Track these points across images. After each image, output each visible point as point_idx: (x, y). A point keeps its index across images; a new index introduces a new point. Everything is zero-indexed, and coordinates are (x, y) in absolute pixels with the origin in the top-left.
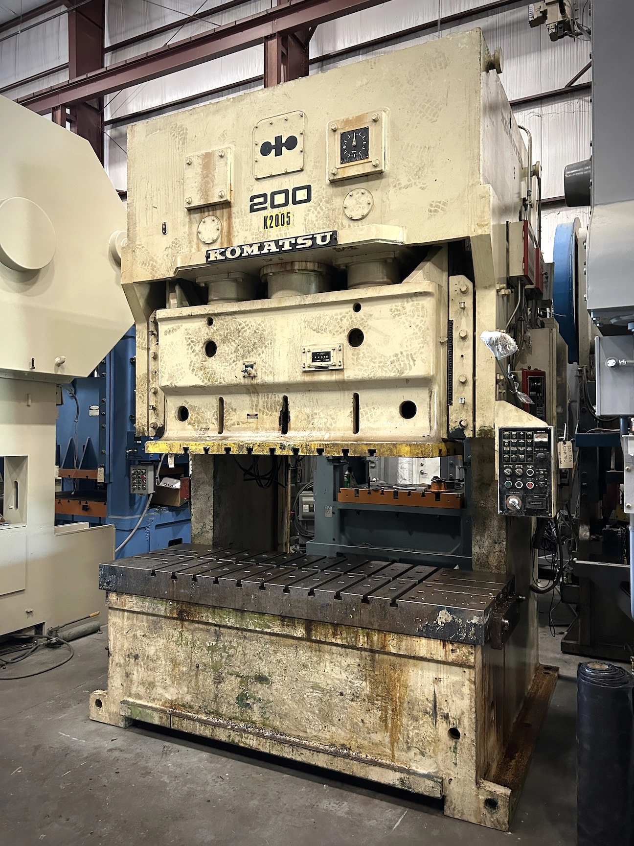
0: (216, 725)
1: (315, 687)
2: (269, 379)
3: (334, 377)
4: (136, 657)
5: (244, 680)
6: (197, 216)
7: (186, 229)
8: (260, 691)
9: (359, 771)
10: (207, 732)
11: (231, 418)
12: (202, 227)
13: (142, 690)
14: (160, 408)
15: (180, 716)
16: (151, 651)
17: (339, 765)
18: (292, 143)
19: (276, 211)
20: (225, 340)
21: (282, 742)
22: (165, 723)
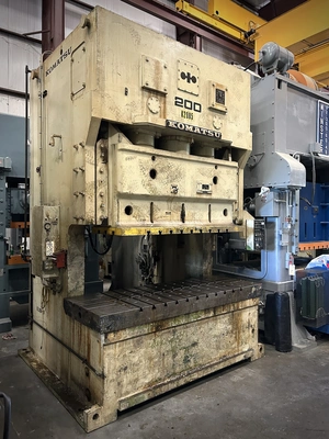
0: (178, 379)
1: (215, 336)
2: (183, 195)
3: (208, 197)
4: (126, 368)
5: (187, 349)
6: (147, 93)
7: (140, 98)
8: (194, 351)
9: (233, 361)
10: (174, 386)
11: (158, 214)
12: (150, 101)
13: (130, 387)
14: (105, 206)
15: (159, 386)
16: (136, 360)
17: (227, 364)
18: (194, 80)
19: (187, 110)
20: (162, 171)
21: (207, 368)
22: (152, 395)
